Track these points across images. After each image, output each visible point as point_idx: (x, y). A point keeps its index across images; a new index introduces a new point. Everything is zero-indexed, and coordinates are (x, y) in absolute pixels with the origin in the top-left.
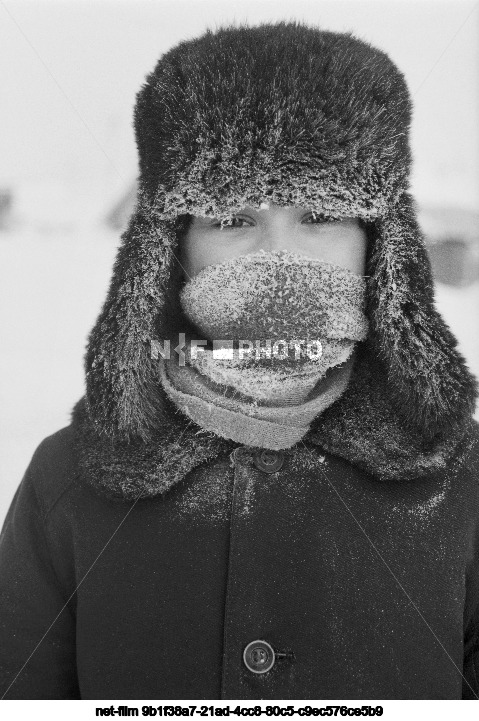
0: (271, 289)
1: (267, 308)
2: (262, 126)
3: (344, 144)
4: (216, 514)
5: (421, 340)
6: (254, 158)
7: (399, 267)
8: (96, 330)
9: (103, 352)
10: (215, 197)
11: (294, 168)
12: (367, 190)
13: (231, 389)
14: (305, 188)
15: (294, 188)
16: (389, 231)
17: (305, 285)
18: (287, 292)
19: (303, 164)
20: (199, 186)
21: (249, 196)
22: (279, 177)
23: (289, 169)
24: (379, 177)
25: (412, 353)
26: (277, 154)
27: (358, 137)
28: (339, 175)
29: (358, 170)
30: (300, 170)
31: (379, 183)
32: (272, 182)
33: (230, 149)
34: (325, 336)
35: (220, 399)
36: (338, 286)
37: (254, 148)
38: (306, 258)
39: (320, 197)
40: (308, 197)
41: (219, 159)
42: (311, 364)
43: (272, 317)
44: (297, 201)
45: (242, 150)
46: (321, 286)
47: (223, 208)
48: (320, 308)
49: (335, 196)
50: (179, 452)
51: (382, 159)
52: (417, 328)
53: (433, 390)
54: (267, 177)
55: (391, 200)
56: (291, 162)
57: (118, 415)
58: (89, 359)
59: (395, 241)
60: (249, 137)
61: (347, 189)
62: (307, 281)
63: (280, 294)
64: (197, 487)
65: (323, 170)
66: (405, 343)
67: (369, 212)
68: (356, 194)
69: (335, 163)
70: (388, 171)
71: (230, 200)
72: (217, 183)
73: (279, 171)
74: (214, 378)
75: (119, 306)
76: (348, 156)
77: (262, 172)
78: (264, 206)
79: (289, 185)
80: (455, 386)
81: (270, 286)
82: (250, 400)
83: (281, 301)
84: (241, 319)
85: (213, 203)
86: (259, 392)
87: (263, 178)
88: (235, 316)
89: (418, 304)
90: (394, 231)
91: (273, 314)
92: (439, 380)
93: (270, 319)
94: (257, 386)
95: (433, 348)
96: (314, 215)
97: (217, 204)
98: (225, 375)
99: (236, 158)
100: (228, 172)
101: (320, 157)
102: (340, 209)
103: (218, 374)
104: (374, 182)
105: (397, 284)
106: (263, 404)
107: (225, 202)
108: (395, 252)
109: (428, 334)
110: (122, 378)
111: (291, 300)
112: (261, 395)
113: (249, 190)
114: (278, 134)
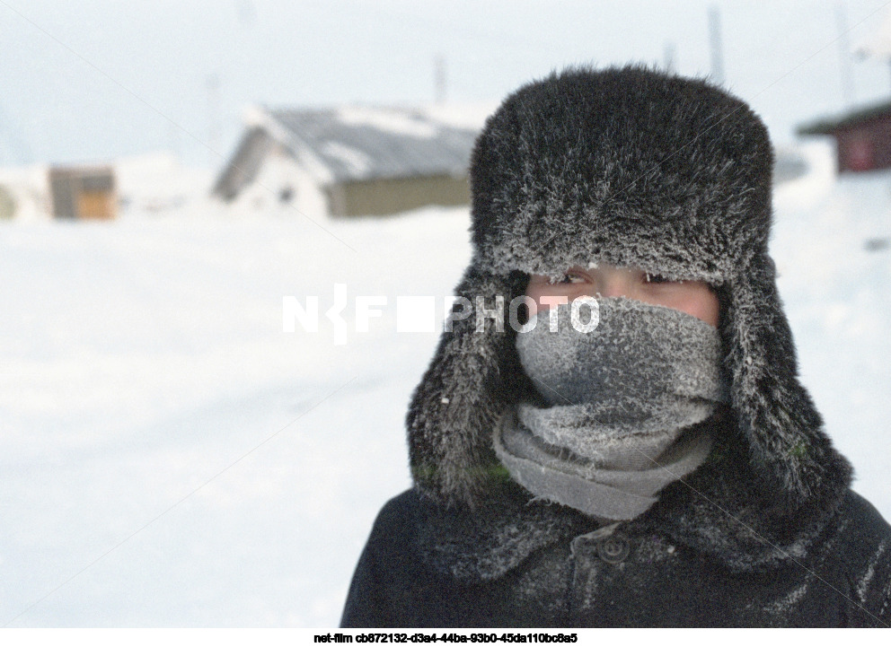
0: (604, 335)
1: (601, 356)
2: (589, 179)
3: (682, 200)
4: (554, 603)
5: (780, 419)
6: (580, 213)
7: (754, 338)
8: (421, 389)
9: (426, 412)
10: (541, 253)
11: (623, 225)
12: (709, 251)
13: (566, 451)
14: (635, 248)
15: (623, 247)
16: (740, 297)
17: (646, 334)
18: (622, 340)
19: (632, 221)
20: (524, 240)
21: (576, 254)
22: (606, 235)
23: (616, 226)
24: (725, 237)
25: (770, 433)
26: (605, 210)
27: (699, 193)
28: (674, 234)
29: (699, 228)
30: (629, 228)
31: (725, 243)
32: (600, 240)
33: (553, 203)
34: (671, 392)
35: (555, 461)
36: (688, 336)
37: (581, 202)
38: (646, 304)
39: (654, 258)
40: (640, 257)
41: (543, 212)
42: (653, 421)
43: (608, 367)
44: (628, 261)
45: (568, 203)
46: (667, 336)
47: (550, 264)
48: (664, 360)
49: (670, 256)
50: (515, 536)
51: (729, 219)
52: (775, 405)
53: (792, 474)
54: (593, 235)
55: (739, 262)
56: (619, 219)
57: (440, 480)
58: (411, 418)
59: (747, 309)
60: (575, 190)
61: (686, 249)
62: (648, 330)
63: (615, 341)
64: (535, 572)
65: (655, 228)
66: (761, 422)
67: (712, 276)
68: (697, 254)
69: (671, 220)
70: (736, 231)
71: (556, 258)
72: (541, 238)
73: (606, 228)
74: (547, 438)
75: (446, 364)
76: (685, 213)
77: (587, 229)
78: (593, 265)
79: (618, 244)
80: (817, 471)
81: (603, 332)
82: (586, 461)
83: (616, 349)
84: (572, 370)
85: (539, 259)
86: (595, 452)
87: (589, 235)
88: (567, 367)
89: (777, 378)
90: (745, 299)
91: (608, 363)
92: (798, 464)
93: (605, 369)
94: (593, 446)
95: (792, 427)
96: (648, 276)
97: (544, 261)
98: (558, 434)
99: (562, 213)
100: (552, 227)
101: (653, 213)
102: (677, 272)
103: (552, 434)
104: (719, 242)
105: (753, 358)
106: (601, 466)
107: (551, 259)
108: (748, 322)
109: (787, 412)
110: (444, 440)
111: (626, 348)
112: (597, 455)
113: (575, 248)
114: (606, 187)
